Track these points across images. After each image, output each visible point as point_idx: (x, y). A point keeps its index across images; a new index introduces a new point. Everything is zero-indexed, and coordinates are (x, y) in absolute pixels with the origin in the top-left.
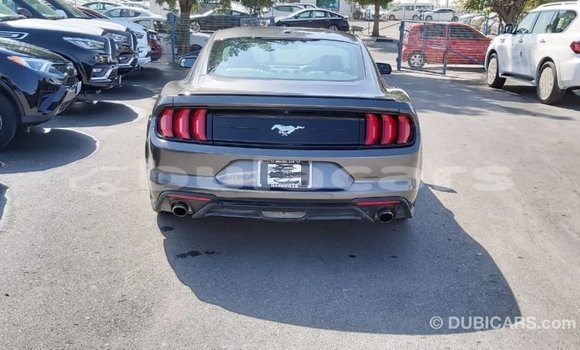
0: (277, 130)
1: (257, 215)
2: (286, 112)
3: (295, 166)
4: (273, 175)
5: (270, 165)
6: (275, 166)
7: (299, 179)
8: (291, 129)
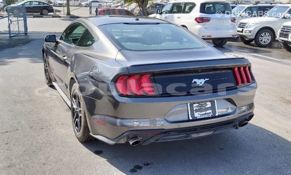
0: (195, 82)
1: (187, 137)
2: (199, 71)
3: (207, 103)
4: (197, 111)
5: (194, 105)
6: (197, 105)
7: (211, 111)
8: (203, 81)
